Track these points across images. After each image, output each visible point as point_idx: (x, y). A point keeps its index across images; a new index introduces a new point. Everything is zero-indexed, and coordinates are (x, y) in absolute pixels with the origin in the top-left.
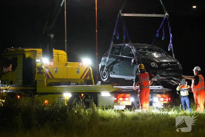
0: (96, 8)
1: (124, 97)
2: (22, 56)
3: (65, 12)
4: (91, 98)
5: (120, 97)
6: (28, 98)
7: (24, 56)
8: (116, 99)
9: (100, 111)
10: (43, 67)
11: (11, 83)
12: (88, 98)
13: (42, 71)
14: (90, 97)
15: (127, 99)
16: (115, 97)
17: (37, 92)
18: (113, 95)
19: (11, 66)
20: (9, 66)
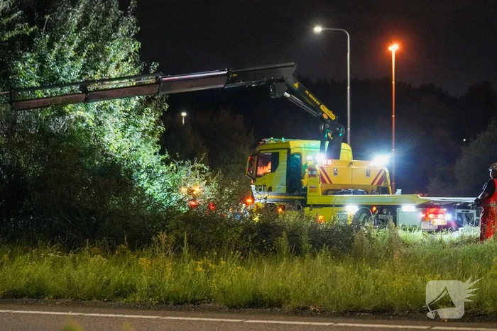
0: (394, 82)
1: (436, 213)
2: (286, 151)
3: (349, 88)
4: (387, 214)
5: (430, 213)
6: (294, 212)
7: (289, 150)
8: (424, 215)
9: (401, 233)
10: (317, 167)
11: (270, 190)
12: (383, 214)
13: (315, 173)
14: (385, 212)
15: (440, 216)
16: (423, 213)
17: (308, 203)
18: (420, 209)
19: (270, 165)
20: (267, 165)
